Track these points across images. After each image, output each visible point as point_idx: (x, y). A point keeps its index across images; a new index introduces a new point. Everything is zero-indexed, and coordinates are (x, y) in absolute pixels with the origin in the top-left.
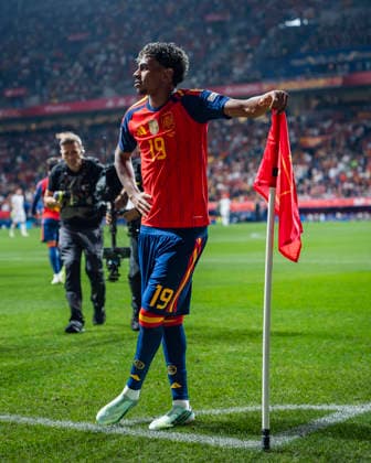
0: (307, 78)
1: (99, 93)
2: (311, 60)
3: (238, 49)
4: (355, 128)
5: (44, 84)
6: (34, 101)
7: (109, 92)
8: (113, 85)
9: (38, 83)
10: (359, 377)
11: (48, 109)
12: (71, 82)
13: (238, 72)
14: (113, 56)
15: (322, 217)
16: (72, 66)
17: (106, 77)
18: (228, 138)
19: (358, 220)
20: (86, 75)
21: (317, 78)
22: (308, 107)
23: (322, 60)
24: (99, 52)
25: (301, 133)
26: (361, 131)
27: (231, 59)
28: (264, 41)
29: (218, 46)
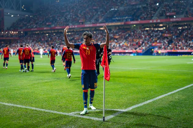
0: (116, 22)
1: (68, 24)
2: (117, 18)
3: (101, 15)
5: (55, 22)
6: (53, 26)
7: (70, 24)
8: (71, 23)
9: (54, 22)
11: (56, 28)
12: (62, 22)
13: (100, 20)
15: (118, 54)
16: (62, 18)
17: (70, 21)
18: (98, 35)
19: (127, 55)
20: (65, 20)
21: (118, 22)
22: (116, 29)
23: (119, 18)
24: (68, 15)
25: (114, 35)
26: (128, 35)
27: (98, 18)
28: (106, 13)
29: (96, 14)
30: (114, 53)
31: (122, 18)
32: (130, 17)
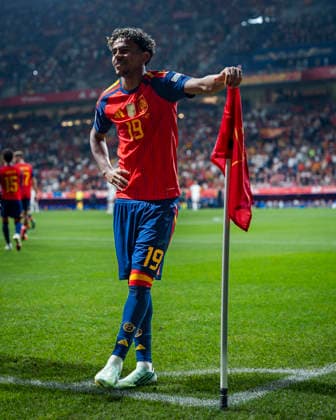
0: (269, 73)
1: (72, 85)
2: (273, 56)
3: (204, 45)
4: (313, 120)
5: (20, 76)
6: (11, 92)
7: (81, 84)
8: (86, 78)
10: (313, 345)
11: (24, 99)
13: (203, 66)
14: (86, 50)
15: (281, 204)
16: (47, 59)
17: (79, 70)
18: (193, 129)
19: (316, 206)
20: (60, 69)
21: (277, 72)
22: (268, 100)
23: (283, 55)
24: (72, 47)
25: (261, 124)
26: (317, 123)
29: (184, 42)
30: (262, 199)
31: (292, 55)
32: (328, 51)
